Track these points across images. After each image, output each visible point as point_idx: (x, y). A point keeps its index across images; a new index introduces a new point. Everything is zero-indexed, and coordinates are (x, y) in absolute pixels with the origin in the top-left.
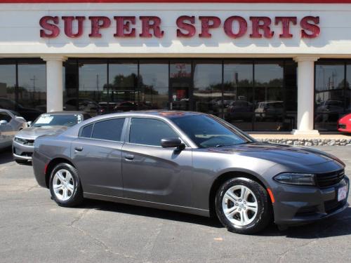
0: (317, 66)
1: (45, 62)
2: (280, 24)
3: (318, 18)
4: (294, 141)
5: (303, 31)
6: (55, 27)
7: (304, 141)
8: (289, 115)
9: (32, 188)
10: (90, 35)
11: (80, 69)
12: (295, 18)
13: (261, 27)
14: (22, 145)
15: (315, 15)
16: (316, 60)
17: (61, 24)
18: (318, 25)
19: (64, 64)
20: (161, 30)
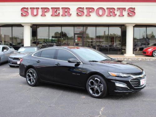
0: (135, 28)
1: (23, 26)
2: (119, 11)
3: (134, 8)
4: (124, 58)
5: (128, 14)
6: (27, 12)
7: (129, 59)
8: (123, 48)
9: (14, 77)
10: (41, 15)
11: (38, 29)
12: (125, 8)
13: (111, 12)
14: (12, 60)
15: (133, 7)
16: (134, 25)
17: (29, 11)
18: (135, 11)
19: (31, 27)
20: (70, 13)
